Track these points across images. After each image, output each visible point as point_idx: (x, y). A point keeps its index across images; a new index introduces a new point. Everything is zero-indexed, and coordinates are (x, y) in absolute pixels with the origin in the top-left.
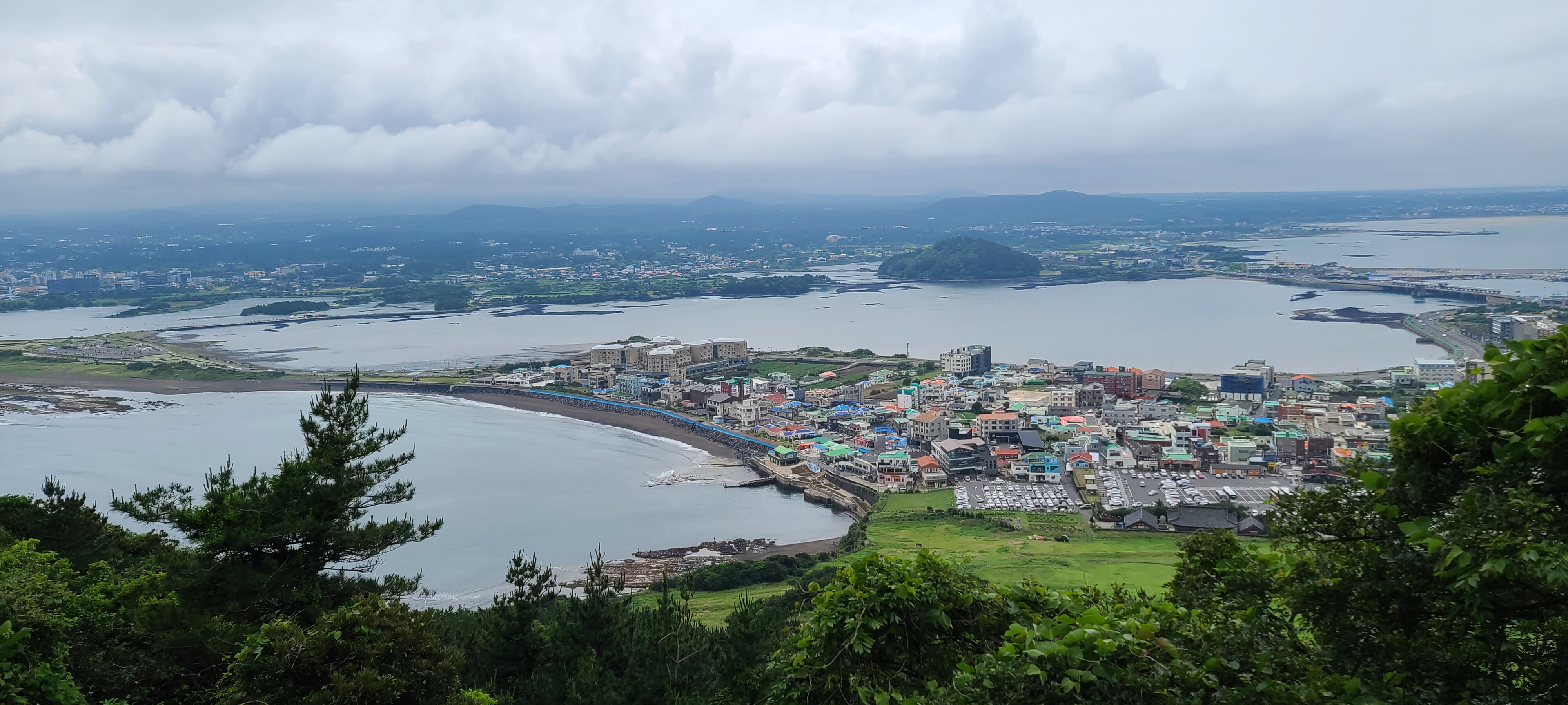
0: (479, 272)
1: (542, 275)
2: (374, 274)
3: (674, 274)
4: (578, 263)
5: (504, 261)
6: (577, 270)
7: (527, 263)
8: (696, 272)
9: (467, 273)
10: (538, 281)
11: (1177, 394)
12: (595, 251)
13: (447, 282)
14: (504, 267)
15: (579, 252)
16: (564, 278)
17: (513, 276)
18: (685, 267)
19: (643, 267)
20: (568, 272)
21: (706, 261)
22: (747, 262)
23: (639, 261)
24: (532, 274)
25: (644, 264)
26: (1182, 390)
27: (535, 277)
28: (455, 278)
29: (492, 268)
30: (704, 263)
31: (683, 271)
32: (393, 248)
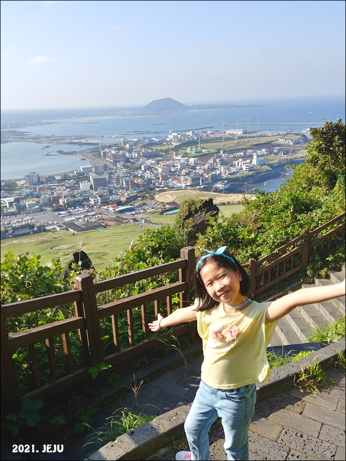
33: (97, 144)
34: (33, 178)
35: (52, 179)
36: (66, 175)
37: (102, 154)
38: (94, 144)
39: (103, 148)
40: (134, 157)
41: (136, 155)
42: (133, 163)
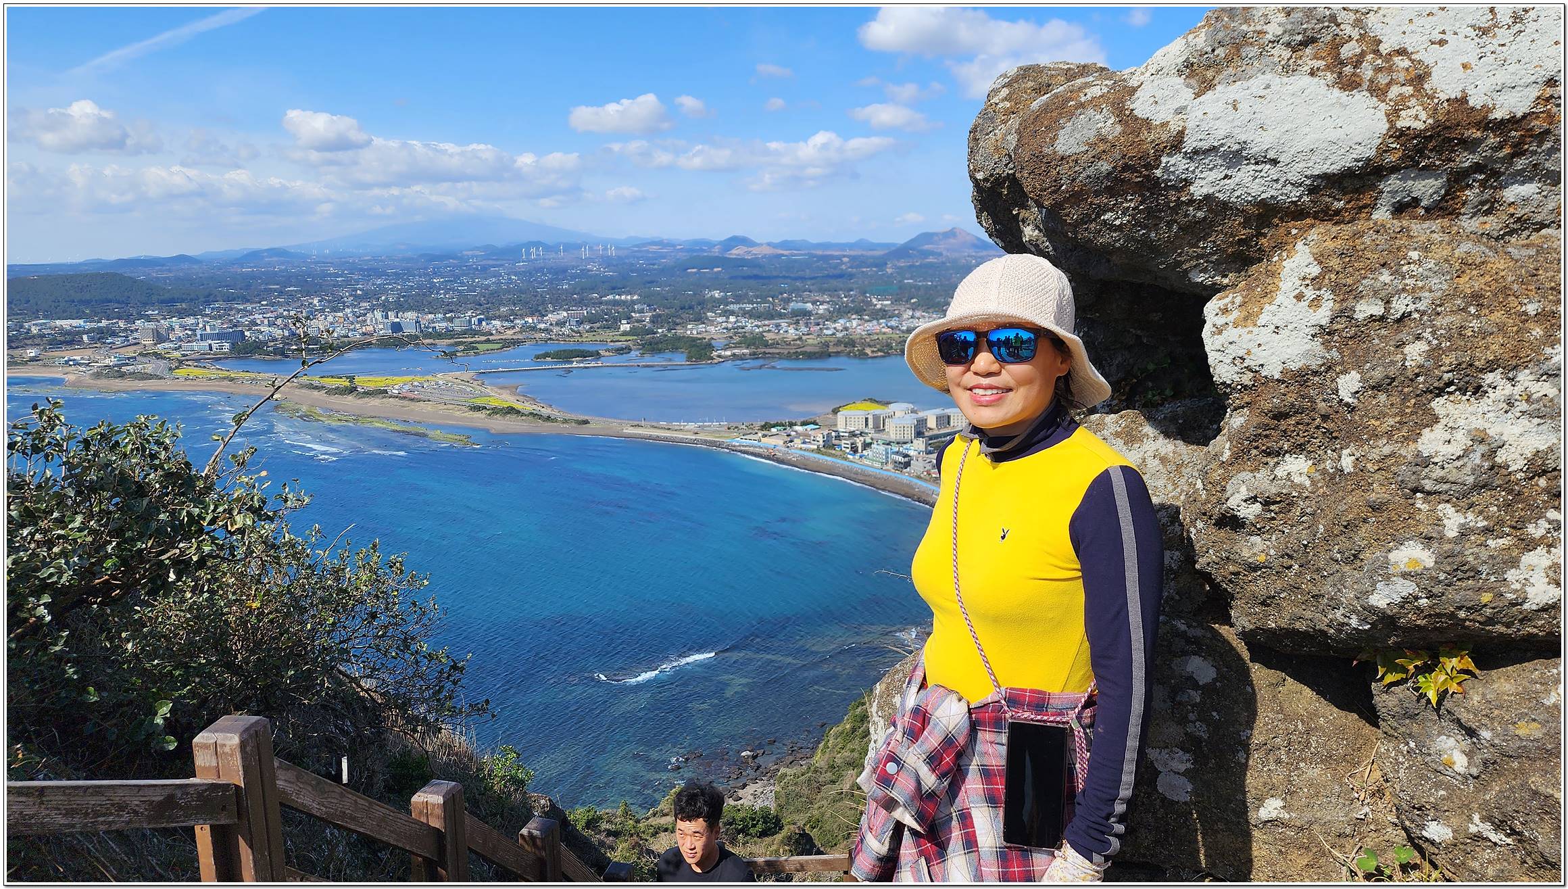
0: (711, 323)
2: (627, 323)
3: (883, 330)
4: (796, 316)
5: (732, 313)
7: (751, 315)
9: (704, 323)
12: (810, 305)
14: (732, 319)
15: (795, 305)
17: (743, 327)
18: (893, 323)
19: (855, 322)
20: (789, 325)
23: (849, 316)
24: (758, 327)
25: (854, 319)
27: (761, 329)
28: (692, 330)
29: (723, 319)
30: (908, 319)
31: (892, 328)
32: (635, 297)
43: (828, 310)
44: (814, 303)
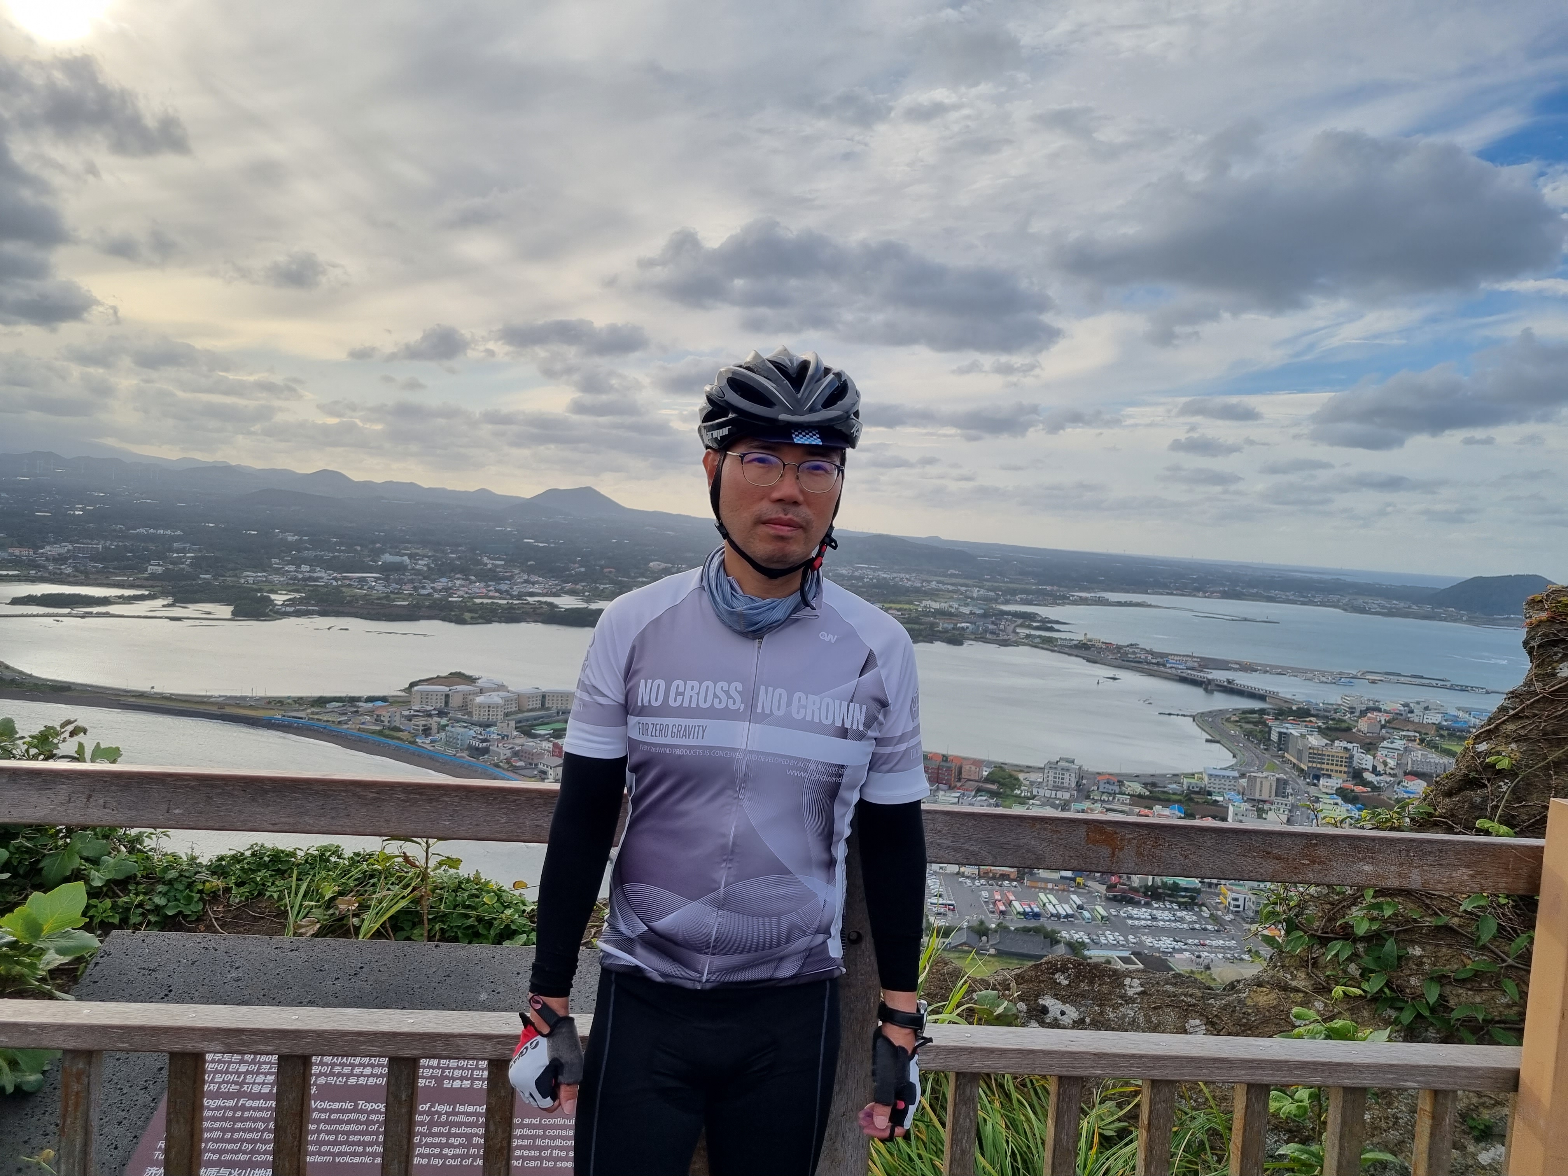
0: (277, 571)
1: (348, 582)
2: (159, 565)
3: (491, 594)
4: (387, 570)
5: (305, 561)
6: (387, 579)
7: (329, 565)
8: (514, 593)
9: (265, 571)
10: (344, 589)
11: (994, 787)
12: (406, 558)
13: (242, 581)
14: (305, 568)
15: (388, 558)
16: (372, 588)
17: (316, 579)
18: (504, 587)
19: (458, 582)
20: (377, 579)
21: (526, 581)
22: (569, 585)
23: (452, 574)
24: (335, 579)
25: (458, 579)
26: (998, 782)
27: (339, 583)
28: (250, 577)
29: (292, 568)
30: (522, 583)
32: (178, 533)
33: (1262, 698)
34: (1067, 776)
35: (1117, 789)
36: (1154, 785)
37: (1274, 737)
38: (1252, 695)
39: (1282, 714)
40: (1380, 768)
41: (1392, 763)
42: (1375, 788)
43: (427, 565)
44: (411, 556)
